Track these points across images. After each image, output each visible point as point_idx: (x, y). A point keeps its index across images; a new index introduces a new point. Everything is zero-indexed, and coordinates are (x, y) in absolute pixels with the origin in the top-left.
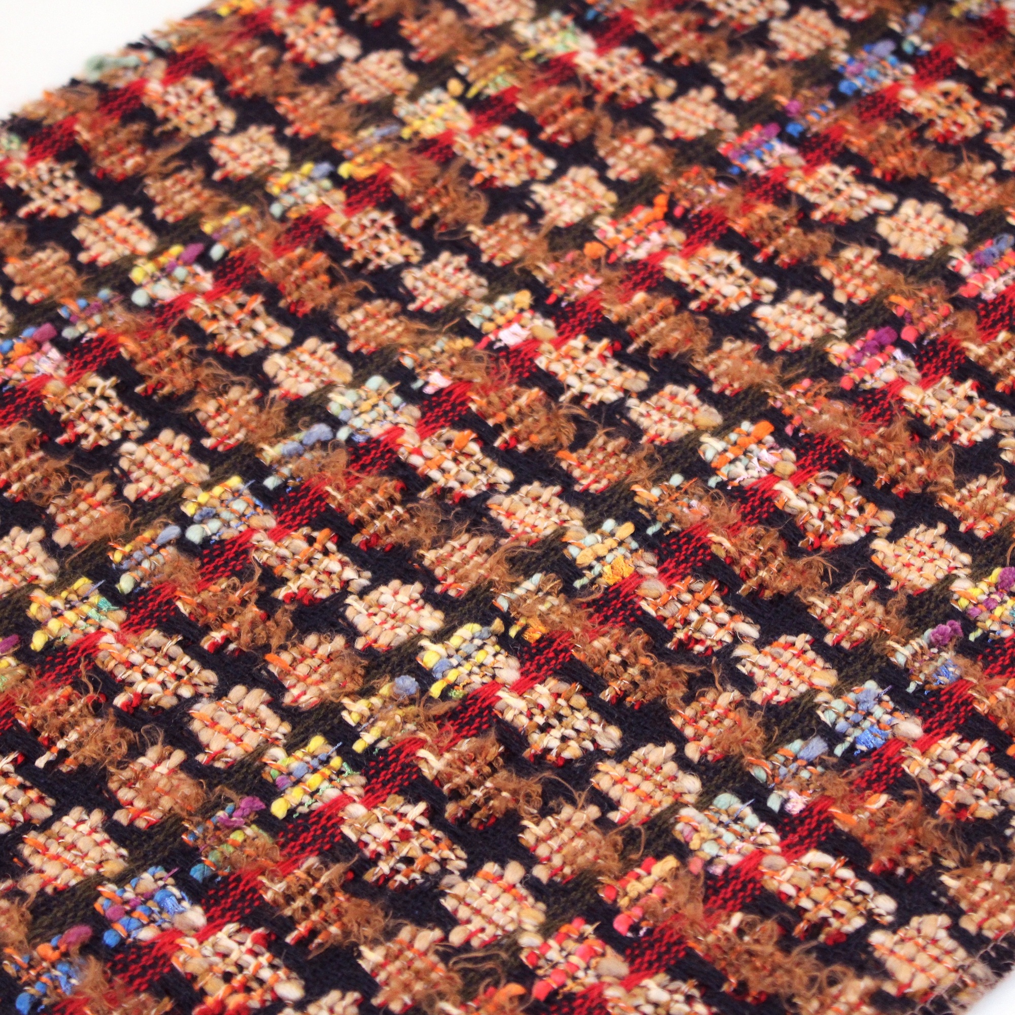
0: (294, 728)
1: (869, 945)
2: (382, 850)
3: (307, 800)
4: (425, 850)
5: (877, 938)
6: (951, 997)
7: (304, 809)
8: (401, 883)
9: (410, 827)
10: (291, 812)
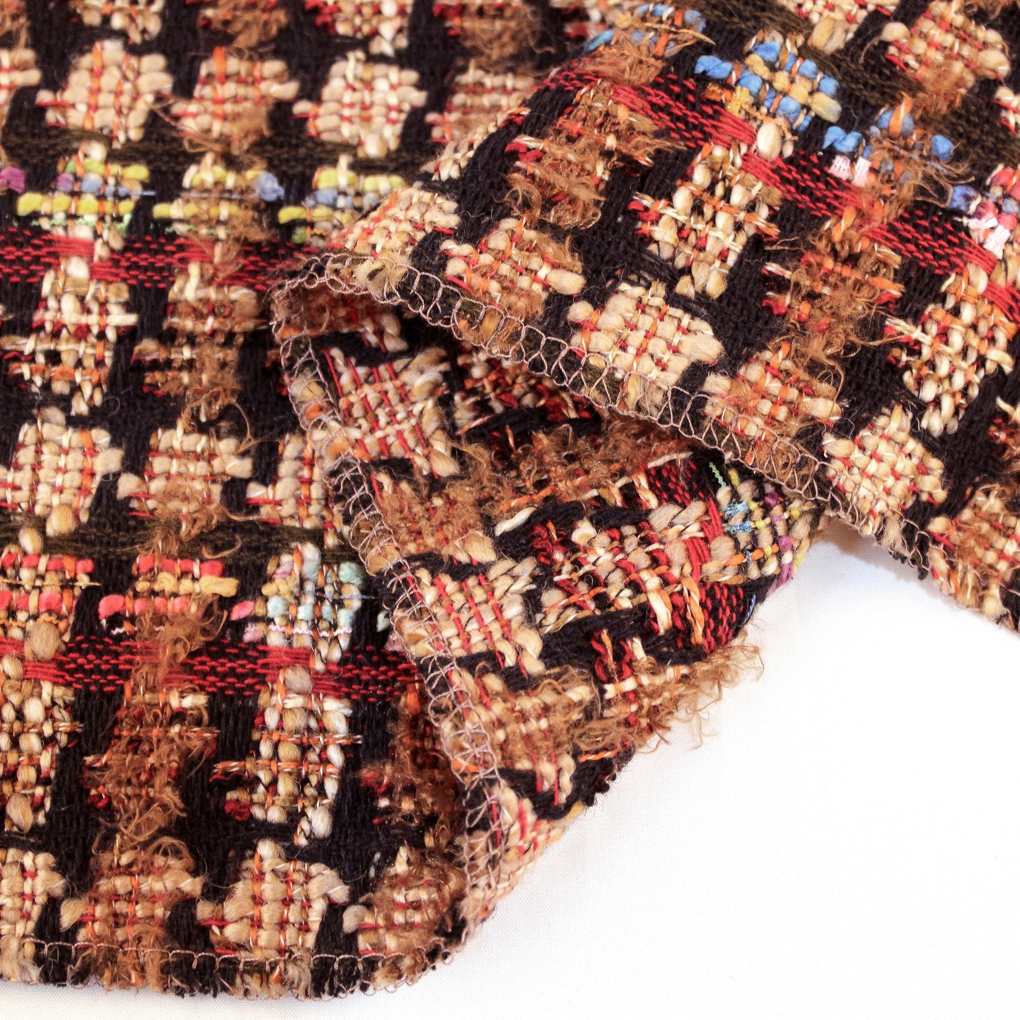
0: (142, 141)
1: (254, 848)
2: (49, 327)
3: (60, 217)
4: (79, 363)
5: (266, 849)
6: (244, 971)
7: (45, 224)
8: (21, 376)
9: (95, 330)
10: (35, 215)
